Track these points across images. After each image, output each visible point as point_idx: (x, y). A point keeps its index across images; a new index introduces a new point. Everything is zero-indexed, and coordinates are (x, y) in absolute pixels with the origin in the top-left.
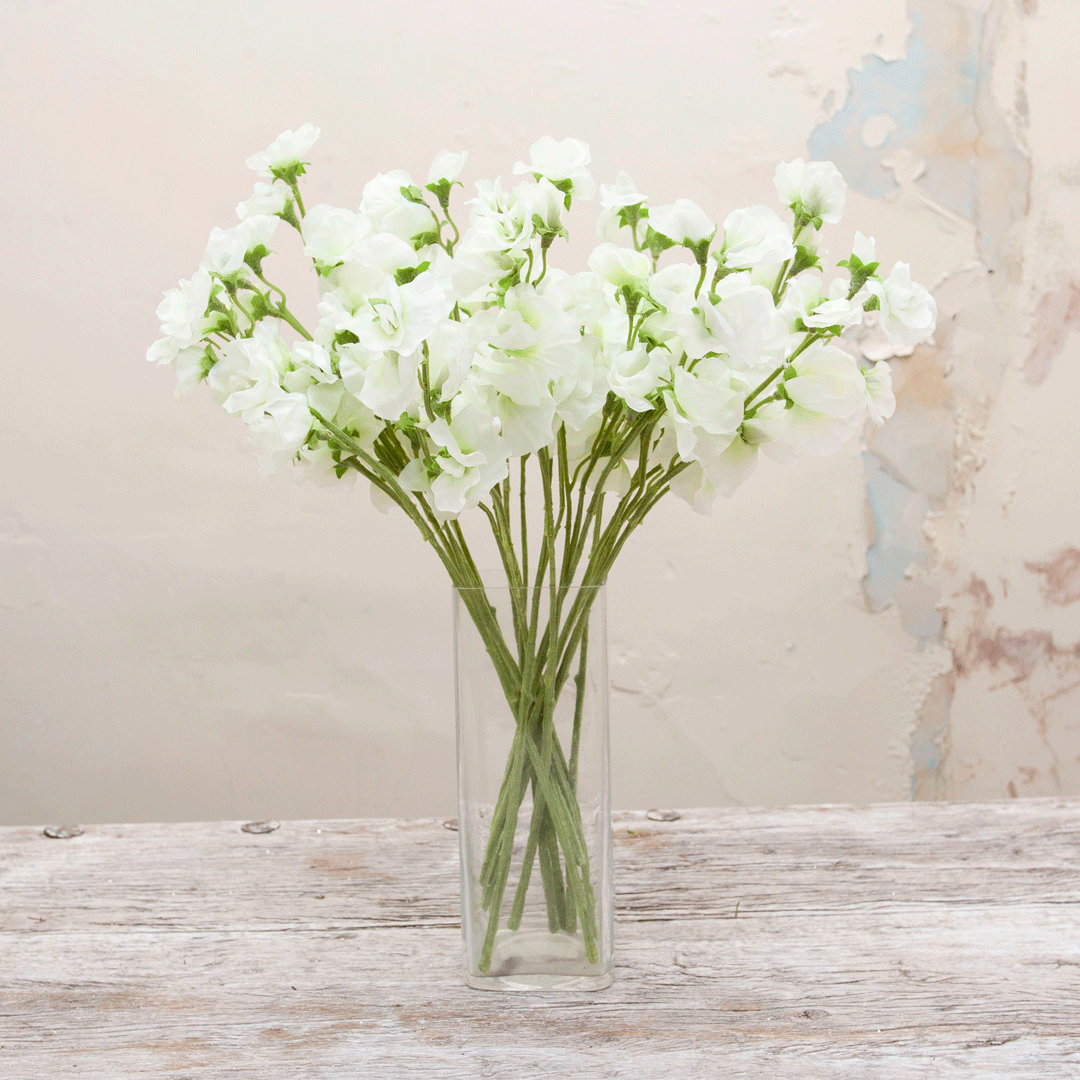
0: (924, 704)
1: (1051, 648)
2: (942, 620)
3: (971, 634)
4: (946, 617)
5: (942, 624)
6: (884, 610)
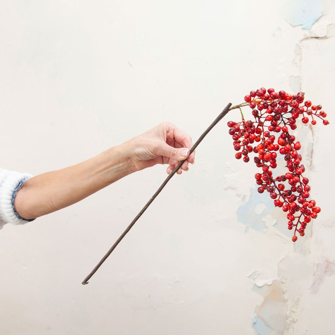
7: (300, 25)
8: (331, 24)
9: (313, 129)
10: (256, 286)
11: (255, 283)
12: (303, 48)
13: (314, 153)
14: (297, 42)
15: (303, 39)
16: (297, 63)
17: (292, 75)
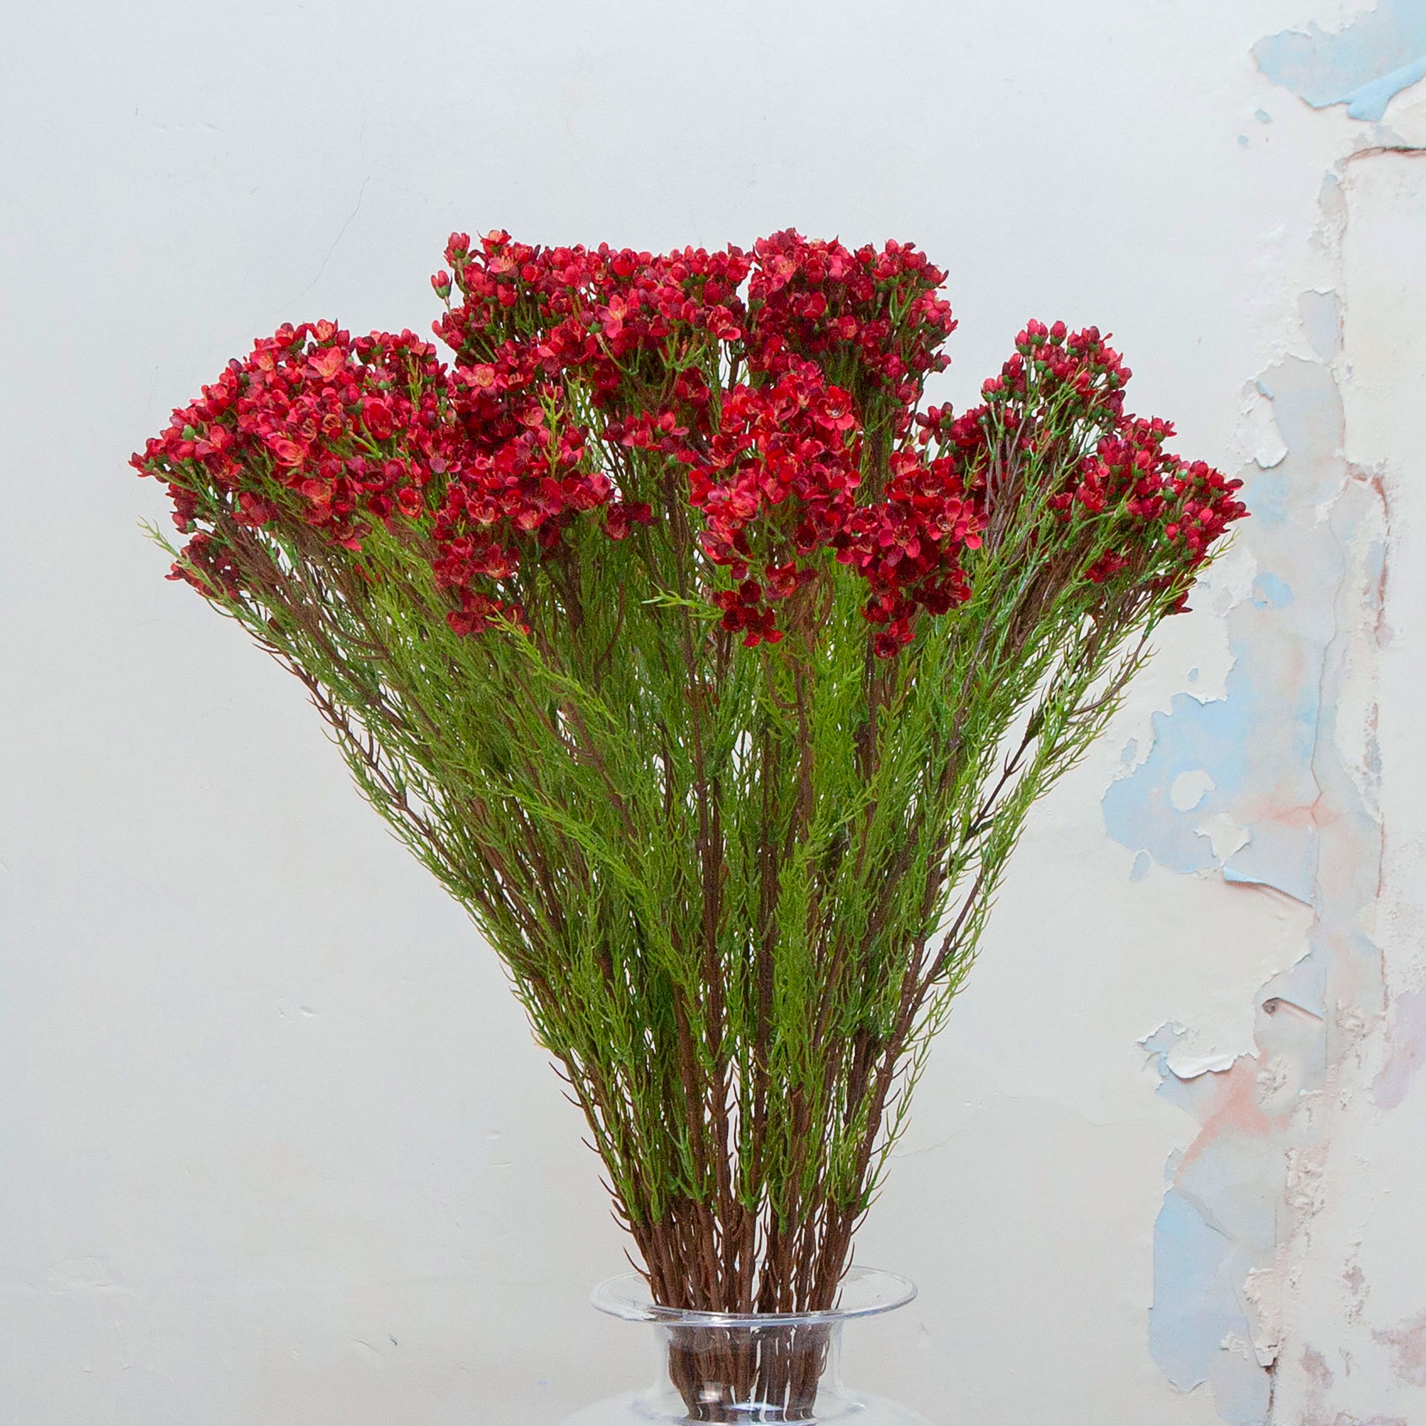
2: (1267, 1401)
3: (1304, 1421)
4: (1271, 1398)
5: (1267, 1407)
6: (1194, 1389)
7: (1340, 103)
9: (1388, 493)
10: (1172, 1076)
11: (1171, 1068)
12: (1351, 189)
13: (1389, 582)
14: (1330, 166)
15: (1351, 156)
16: (1330, 244)
17: (1310, 289)
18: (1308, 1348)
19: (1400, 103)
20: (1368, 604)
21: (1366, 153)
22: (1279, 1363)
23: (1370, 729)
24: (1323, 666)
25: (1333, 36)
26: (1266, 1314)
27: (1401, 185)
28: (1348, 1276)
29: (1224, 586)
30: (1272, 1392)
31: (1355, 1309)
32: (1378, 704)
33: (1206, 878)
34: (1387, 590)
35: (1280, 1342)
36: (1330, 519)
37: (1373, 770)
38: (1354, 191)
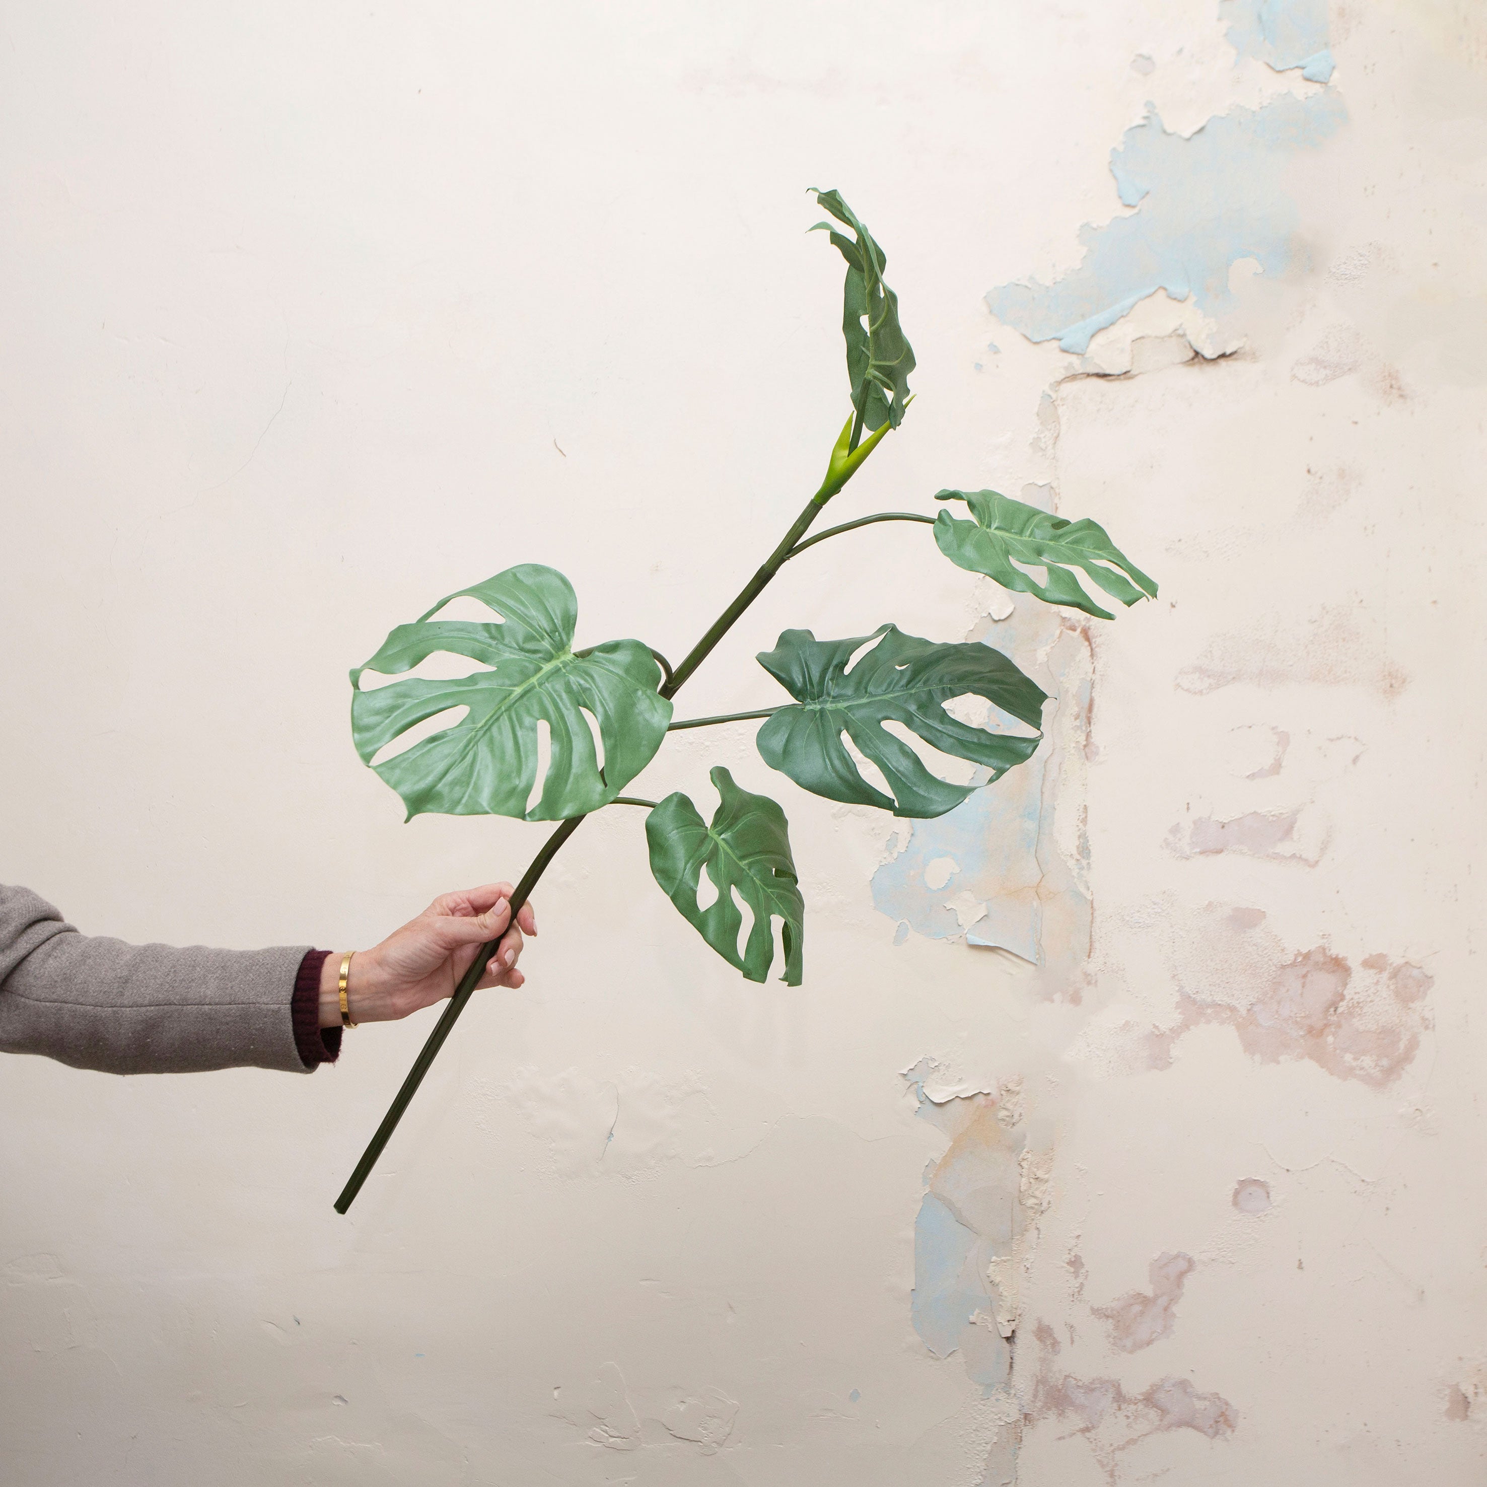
0: (990, 1453)
1: (1120, 1398)
2: (1008, 1367)
3: (1038, 1382)
4: (1011, 1363)
5: (1008, 1371)
6: (949, 1356)
8: (1142, 338)
9: (1094, 640)
10: (927, 1100)
11: (927, 1094)
12: (1063, 405)
13: (1095, 710)
14: (1046, 388)
15: (1062, 380)
16: (1046, 448)
17: (1031, 482)
18: (1039, 1321)
19: (1100, 339)
20: (1078, 727)
21: (1074, 377)
22: (1019, 1334)
23: (1081, 825)
24: (1044, 775)
25: (1048, 288)
26: (1005, 1293)
27: (1101, 402)
28: (1071, 1263)
29: (966, 713)
30: (1012, 1358)
31: (1077, 1290)
32: (1088, 805)
33: (953, 942)
34: (1094, 717)
35: (1017, 1317)
36: (1048, 661)
37: (1084, 858)
38: (1065, 407)
